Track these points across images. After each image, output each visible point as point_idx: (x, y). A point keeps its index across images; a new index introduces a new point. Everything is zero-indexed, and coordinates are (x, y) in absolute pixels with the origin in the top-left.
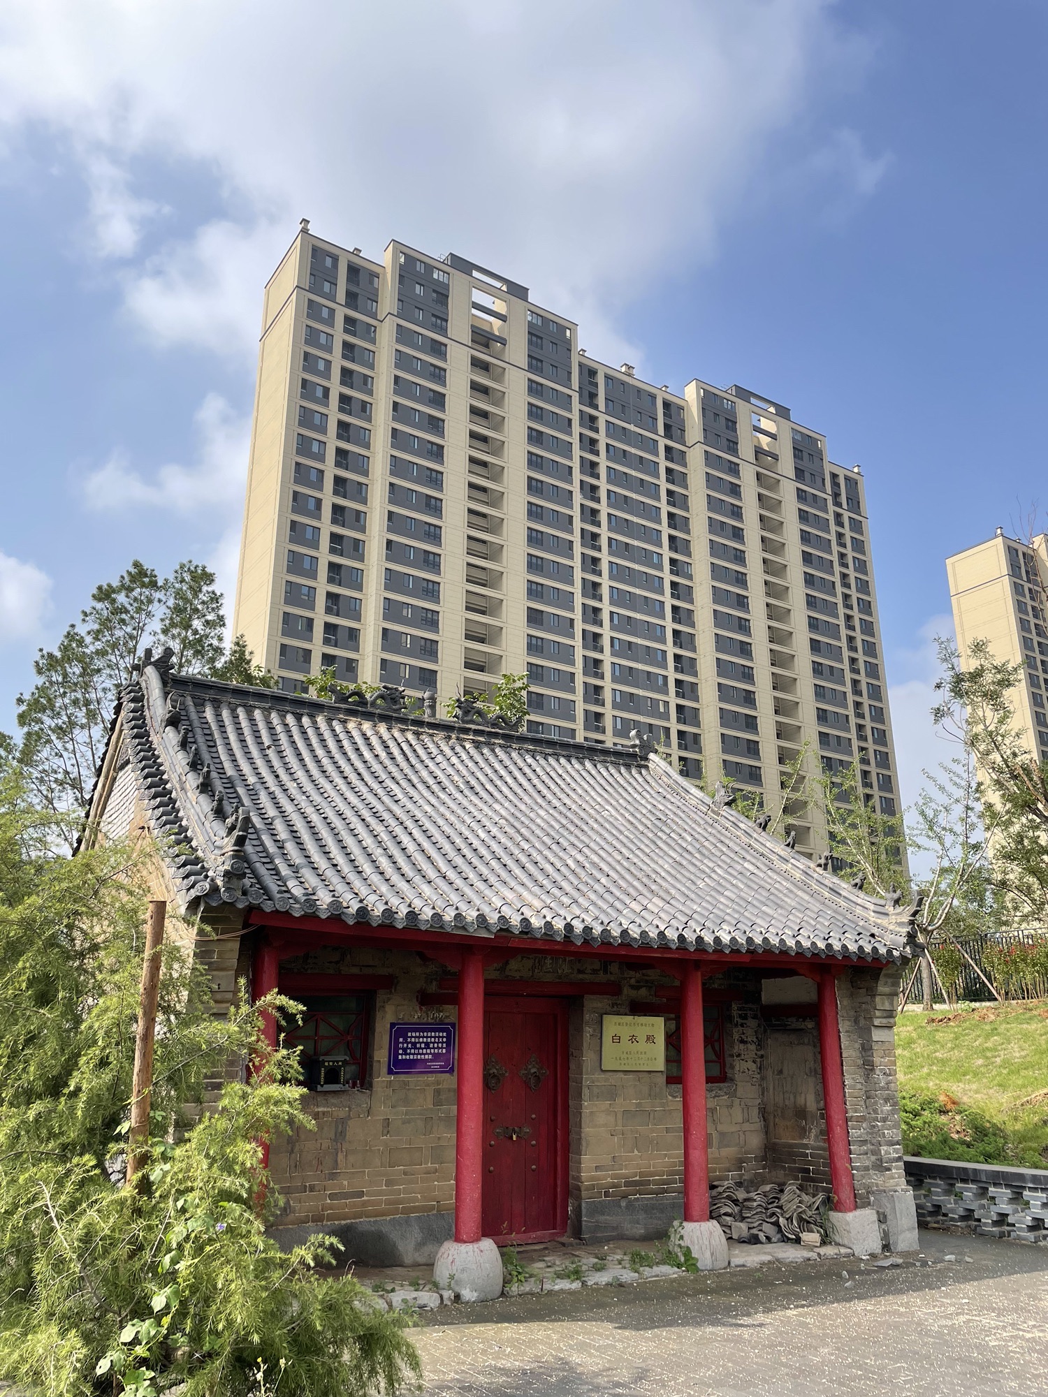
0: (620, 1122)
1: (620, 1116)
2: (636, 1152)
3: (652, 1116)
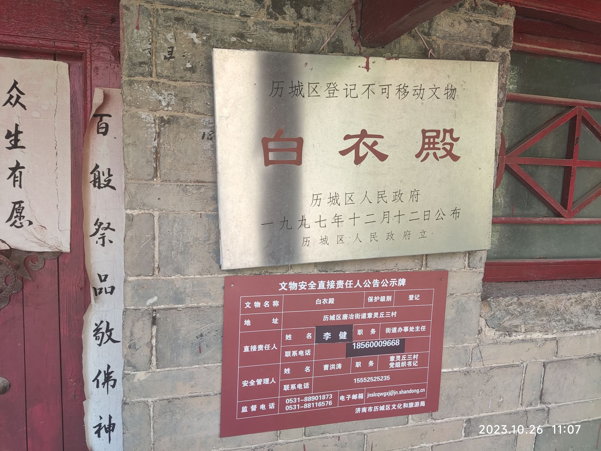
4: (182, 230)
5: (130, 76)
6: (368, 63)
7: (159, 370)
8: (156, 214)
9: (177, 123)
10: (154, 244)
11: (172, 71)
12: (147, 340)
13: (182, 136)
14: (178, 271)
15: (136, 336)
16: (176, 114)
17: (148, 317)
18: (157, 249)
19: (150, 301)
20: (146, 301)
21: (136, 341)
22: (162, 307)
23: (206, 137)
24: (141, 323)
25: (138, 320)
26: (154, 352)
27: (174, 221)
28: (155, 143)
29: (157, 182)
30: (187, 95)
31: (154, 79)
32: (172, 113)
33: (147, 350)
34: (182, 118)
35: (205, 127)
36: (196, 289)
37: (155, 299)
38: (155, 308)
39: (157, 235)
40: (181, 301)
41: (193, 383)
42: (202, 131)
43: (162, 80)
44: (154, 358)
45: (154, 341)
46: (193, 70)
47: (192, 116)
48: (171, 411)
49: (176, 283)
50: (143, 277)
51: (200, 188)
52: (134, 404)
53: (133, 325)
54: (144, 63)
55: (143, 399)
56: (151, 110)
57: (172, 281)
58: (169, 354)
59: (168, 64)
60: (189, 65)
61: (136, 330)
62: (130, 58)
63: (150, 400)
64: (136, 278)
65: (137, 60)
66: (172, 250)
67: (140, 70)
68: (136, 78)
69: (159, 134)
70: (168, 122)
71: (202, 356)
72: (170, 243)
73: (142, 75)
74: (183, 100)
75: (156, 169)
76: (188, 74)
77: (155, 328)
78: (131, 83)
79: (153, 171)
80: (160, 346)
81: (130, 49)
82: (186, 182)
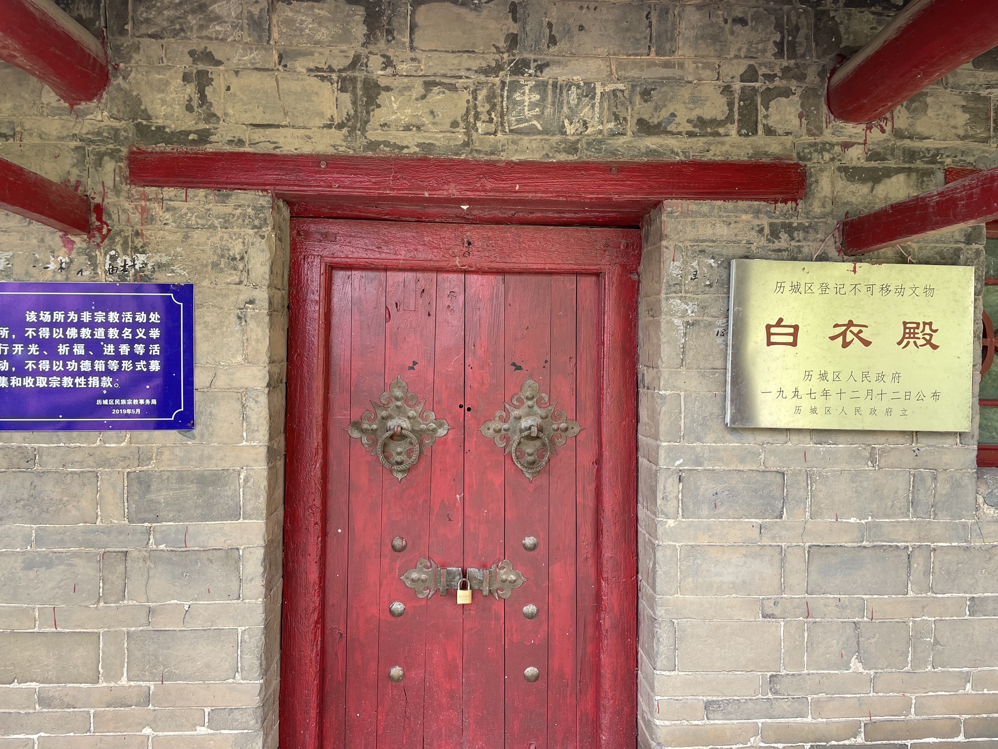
0: (797, 579)
1: (796, 562)
2: (855, 665)
3: (918, 565)
4: (701, 407)
5: (667, 294)
6: (855, 268)
7: (684, 520)
8: (682, 394)
9: (699, 324)
10: (681, 417)
11: (696, 288)
12: (675, 494)
13: (702, 334)
14: (698, 439)
15: (668, 490)
16: (698, 318)
17: (676, 475)
18: (683, 421)
19: (678, 463)
20: (675, 462)
21: (667, 494)
22: (686, 468)
23: (719, 334)
24: (671, 479)
25: (669, 477)
26: (680, 505)
27: (696, 399)
28: (683, 341)
29: (683, 370)
30: (707, 304)
31: (683, 294)
32: (695, 318)
33: (675, 503)
34: (702, 321)
35: (719, 327)
36: (712, 454)
37: (681, 461)
38: (681, 468)
39: (683, 410)
40: (700, 464)
41: (710, 534)
42: (716, 330)
43: (688, 295)
44: (680, 510)
45: (680, 495)
46: (710, 286)
47: (709, 319)
48: (693, 556)
49: (697, 449)
50: (672, 443)
51: (715, 374)
52: (665, 546)
53: (666, 481)
54: (677, 284)
55: (672, 543)
56: (680, 317)
57: (694, 448)
58: (692, 507)
59: (693, 283)
60: (708, 283)
61: (668, 485)
62: (668, 282)
63: (677, 545)
64: (668, 444)
65: (671, 283)
66: (694, 422)
67: (673, 289)
68: (671, 295)
69: (685, 334)
70: (693, 325)
71: (717, 512)
72: (692, 416)
73: (675, 292)
74: (704, 308)
75: (682, 360)
76: (707, 289)
77: (681, 484)
78: (667, 299)
79: (680, 361)
80: (685, 500)
81: (668, 276)
82: (704, 369)
